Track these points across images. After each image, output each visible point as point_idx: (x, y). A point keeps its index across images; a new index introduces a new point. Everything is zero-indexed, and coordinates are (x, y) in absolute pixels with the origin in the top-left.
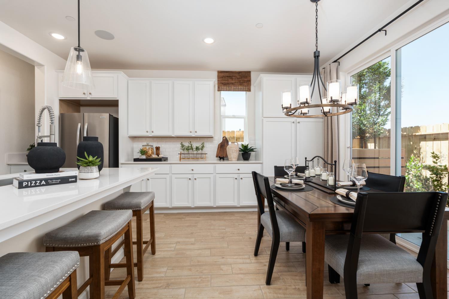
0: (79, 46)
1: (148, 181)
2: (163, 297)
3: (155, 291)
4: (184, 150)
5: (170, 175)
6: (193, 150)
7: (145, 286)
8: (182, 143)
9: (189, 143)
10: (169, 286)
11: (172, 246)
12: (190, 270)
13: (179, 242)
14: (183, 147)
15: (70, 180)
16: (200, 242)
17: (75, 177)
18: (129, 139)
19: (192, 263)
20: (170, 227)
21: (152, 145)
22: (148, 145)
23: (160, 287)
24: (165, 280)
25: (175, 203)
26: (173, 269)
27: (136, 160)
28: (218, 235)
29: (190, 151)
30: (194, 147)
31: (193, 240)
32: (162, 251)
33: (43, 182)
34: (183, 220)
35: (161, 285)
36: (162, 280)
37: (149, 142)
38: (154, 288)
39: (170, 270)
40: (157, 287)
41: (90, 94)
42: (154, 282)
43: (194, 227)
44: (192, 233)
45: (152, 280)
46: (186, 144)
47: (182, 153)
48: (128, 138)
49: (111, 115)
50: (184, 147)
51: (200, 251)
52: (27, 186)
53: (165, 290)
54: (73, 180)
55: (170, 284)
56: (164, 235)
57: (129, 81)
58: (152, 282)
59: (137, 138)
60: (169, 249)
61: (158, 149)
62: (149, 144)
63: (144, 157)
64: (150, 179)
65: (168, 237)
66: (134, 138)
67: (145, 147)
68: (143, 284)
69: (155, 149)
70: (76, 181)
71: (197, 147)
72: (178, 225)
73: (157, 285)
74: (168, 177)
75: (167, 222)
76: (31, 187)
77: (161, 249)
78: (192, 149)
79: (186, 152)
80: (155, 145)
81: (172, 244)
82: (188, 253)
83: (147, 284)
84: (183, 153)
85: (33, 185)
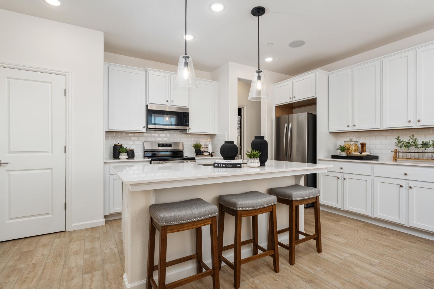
0: (259, 70)
1: (345, 181)
2: (299, 286)
3: (297, 278)
4: (401, 147)
5: (372, 177)
6: (416, 147)
7: (292, 270)
8: (399, 137)
9: (410, 137)
10: (311, 282)
11: (345, 254)
12: (343, 284)
13: (355, 255)
14: (400, 142)
15: (238, 166)
16: (384, 268)
17: (240, 164)
18: (330, 135)
19: (352, 280)
20: (359, 237)
21: (356, 141)
22: (351, 141)
23: (302, 278)
24: (311, 276)
25: (379, 214)
26: (325, 273)
27: (334, 157)
28: (424, 275)
29: (413, 149)
30: (419, 142)
31: (377, 261)
32: (330, 254)
33: (224, 165)
34: (385, 237)
35: (305, 277)
36: (309, 274)
37: (352, 138)
38: (297, 275)
39: (323, 272)
40: (300, 277)
41: (294, 97)
42: (301, 272)
43: (392, 250)
44: (382, 255)
45: (300, 270)
46: (406, 138)
47: (398, 151)
48: (329, 133)
49: (310, 113)
50: (401, 144)
51: (373, 275)
52: (217, 167)
53: (305, 283)
54: (239, 166)
55: (313, 282)
56: (344, 242)
57: (329, 76)
58: (299, 271)
59: (341, 133)
60: (338, 256)
61: (363, 145)
62: (353, 140)
63: (344, 154)
64: (347, 179)
65: (348, 246)
66: (337, 134)
67: (347, 143)
68: (291, 268)
69: (360, 146)
70: (241, 167)
71: (423, 142)
72: (372, 240)
73: (301, 276)
74: (369, 179)
75: (360, 232)
76: (219, 167)
77: (330, 252)
78: (416, 145)
79: (404, 149)
80: (361, 140)
81: (347, 253)
82: (357, 269)
83: (295, 270)
84: (400, 151)
85: (219, 166)
